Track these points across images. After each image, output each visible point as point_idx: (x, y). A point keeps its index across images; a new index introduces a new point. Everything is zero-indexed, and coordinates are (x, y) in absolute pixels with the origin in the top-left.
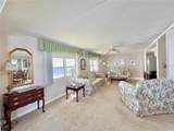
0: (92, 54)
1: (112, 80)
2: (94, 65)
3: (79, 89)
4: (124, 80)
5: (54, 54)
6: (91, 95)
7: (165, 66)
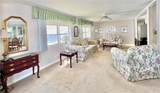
0: (84, 21)
1: (104, 46)
2: (87, 32)
3: (73, 55)
4: (116, 46)
5: (47, 21)
6: (84, 61)
7: (155, 33)
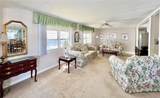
6: (82, 67)
7: (157, 43)
